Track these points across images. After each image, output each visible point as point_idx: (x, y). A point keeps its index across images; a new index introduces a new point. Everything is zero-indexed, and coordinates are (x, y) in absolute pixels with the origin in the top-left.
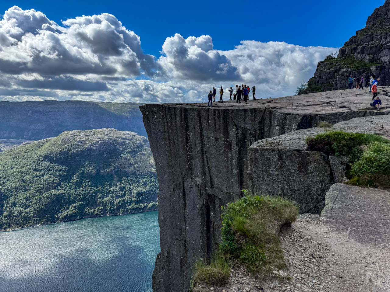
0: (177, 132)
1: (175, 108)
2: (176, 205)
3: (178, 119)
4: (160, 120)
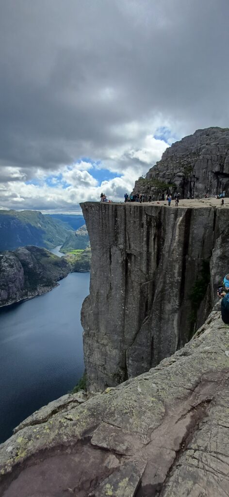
0: (109, 218)
2: (104, 263)
4: (97, 211)
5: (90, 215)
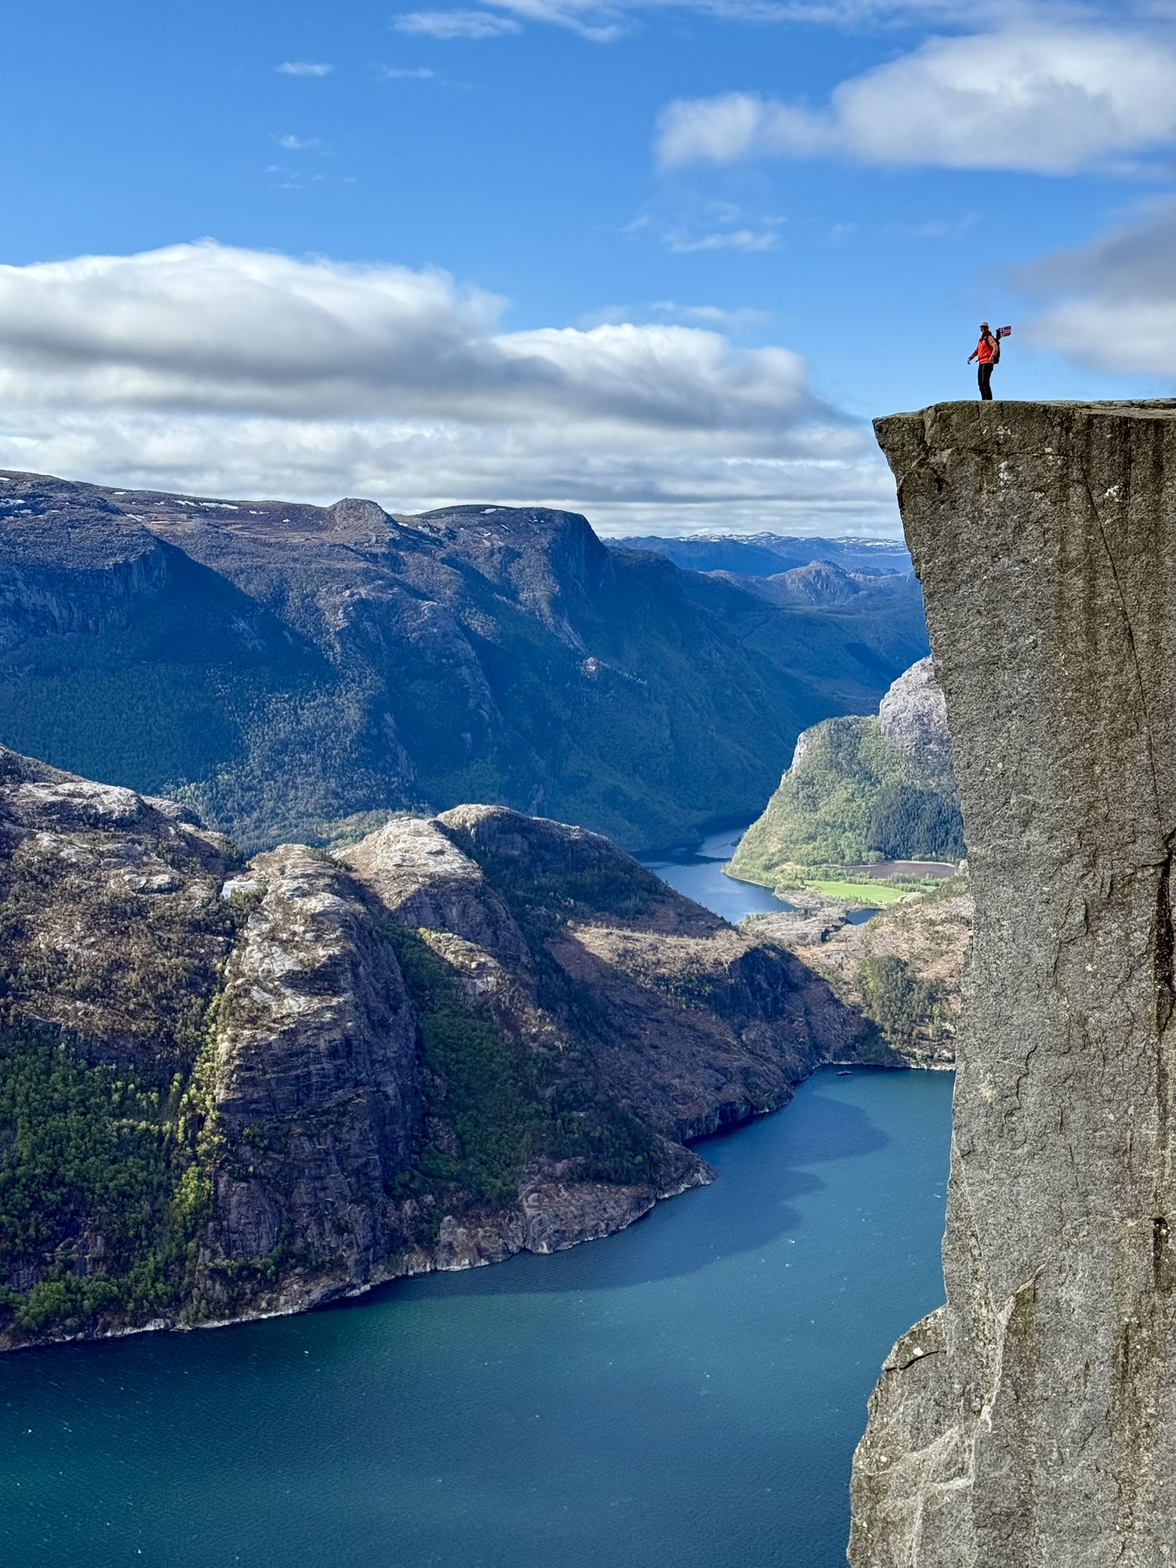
2: (1101, 1008)
4: (1038, 495)
5: (970, 532)
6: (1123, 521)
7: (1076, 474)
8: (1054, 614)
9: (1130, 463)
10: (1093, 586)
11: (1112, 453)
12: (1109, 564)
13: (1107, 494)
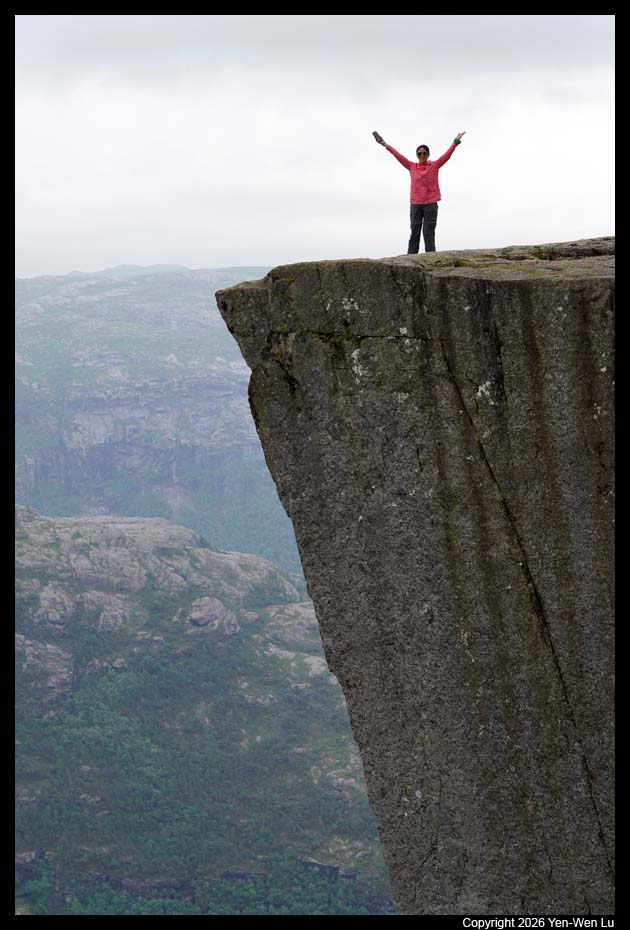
0: (558, 496)
1: (523, 289)
3: (560, 381)
4: (402, 397)
6: (502, 433)
7: (439, 366)
8: (446, 572)
9: (499, 347)
10: (484, 530)
11: (475, 333)
12: (498, 497)
13: (479, 394)
